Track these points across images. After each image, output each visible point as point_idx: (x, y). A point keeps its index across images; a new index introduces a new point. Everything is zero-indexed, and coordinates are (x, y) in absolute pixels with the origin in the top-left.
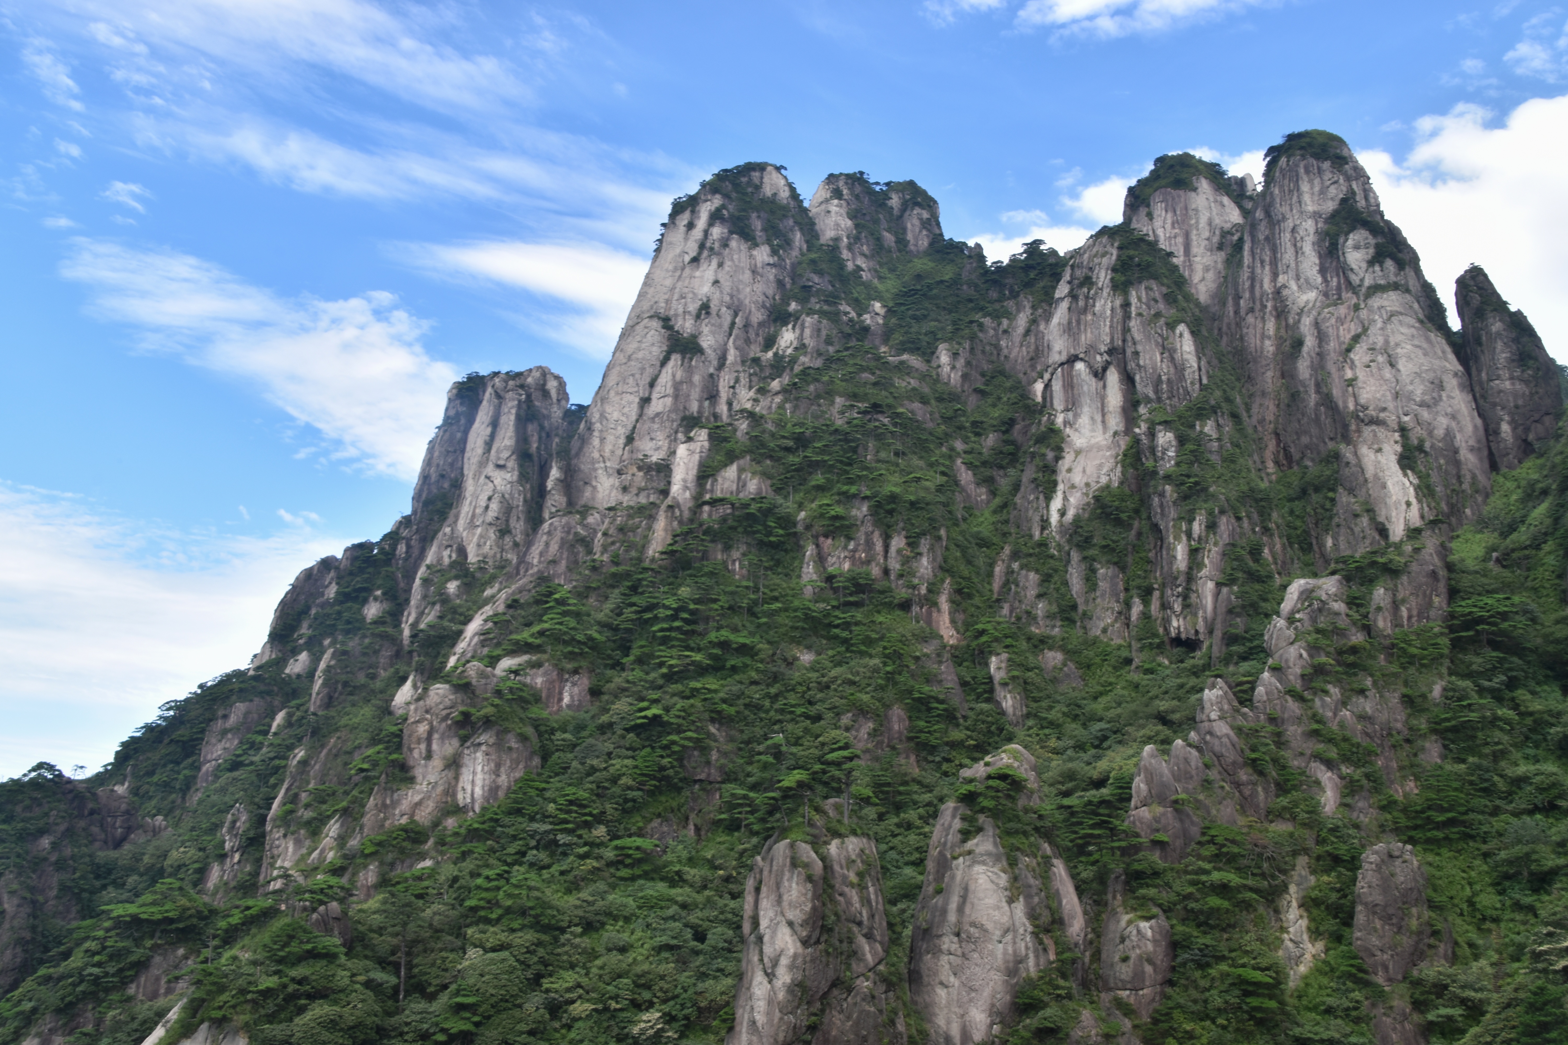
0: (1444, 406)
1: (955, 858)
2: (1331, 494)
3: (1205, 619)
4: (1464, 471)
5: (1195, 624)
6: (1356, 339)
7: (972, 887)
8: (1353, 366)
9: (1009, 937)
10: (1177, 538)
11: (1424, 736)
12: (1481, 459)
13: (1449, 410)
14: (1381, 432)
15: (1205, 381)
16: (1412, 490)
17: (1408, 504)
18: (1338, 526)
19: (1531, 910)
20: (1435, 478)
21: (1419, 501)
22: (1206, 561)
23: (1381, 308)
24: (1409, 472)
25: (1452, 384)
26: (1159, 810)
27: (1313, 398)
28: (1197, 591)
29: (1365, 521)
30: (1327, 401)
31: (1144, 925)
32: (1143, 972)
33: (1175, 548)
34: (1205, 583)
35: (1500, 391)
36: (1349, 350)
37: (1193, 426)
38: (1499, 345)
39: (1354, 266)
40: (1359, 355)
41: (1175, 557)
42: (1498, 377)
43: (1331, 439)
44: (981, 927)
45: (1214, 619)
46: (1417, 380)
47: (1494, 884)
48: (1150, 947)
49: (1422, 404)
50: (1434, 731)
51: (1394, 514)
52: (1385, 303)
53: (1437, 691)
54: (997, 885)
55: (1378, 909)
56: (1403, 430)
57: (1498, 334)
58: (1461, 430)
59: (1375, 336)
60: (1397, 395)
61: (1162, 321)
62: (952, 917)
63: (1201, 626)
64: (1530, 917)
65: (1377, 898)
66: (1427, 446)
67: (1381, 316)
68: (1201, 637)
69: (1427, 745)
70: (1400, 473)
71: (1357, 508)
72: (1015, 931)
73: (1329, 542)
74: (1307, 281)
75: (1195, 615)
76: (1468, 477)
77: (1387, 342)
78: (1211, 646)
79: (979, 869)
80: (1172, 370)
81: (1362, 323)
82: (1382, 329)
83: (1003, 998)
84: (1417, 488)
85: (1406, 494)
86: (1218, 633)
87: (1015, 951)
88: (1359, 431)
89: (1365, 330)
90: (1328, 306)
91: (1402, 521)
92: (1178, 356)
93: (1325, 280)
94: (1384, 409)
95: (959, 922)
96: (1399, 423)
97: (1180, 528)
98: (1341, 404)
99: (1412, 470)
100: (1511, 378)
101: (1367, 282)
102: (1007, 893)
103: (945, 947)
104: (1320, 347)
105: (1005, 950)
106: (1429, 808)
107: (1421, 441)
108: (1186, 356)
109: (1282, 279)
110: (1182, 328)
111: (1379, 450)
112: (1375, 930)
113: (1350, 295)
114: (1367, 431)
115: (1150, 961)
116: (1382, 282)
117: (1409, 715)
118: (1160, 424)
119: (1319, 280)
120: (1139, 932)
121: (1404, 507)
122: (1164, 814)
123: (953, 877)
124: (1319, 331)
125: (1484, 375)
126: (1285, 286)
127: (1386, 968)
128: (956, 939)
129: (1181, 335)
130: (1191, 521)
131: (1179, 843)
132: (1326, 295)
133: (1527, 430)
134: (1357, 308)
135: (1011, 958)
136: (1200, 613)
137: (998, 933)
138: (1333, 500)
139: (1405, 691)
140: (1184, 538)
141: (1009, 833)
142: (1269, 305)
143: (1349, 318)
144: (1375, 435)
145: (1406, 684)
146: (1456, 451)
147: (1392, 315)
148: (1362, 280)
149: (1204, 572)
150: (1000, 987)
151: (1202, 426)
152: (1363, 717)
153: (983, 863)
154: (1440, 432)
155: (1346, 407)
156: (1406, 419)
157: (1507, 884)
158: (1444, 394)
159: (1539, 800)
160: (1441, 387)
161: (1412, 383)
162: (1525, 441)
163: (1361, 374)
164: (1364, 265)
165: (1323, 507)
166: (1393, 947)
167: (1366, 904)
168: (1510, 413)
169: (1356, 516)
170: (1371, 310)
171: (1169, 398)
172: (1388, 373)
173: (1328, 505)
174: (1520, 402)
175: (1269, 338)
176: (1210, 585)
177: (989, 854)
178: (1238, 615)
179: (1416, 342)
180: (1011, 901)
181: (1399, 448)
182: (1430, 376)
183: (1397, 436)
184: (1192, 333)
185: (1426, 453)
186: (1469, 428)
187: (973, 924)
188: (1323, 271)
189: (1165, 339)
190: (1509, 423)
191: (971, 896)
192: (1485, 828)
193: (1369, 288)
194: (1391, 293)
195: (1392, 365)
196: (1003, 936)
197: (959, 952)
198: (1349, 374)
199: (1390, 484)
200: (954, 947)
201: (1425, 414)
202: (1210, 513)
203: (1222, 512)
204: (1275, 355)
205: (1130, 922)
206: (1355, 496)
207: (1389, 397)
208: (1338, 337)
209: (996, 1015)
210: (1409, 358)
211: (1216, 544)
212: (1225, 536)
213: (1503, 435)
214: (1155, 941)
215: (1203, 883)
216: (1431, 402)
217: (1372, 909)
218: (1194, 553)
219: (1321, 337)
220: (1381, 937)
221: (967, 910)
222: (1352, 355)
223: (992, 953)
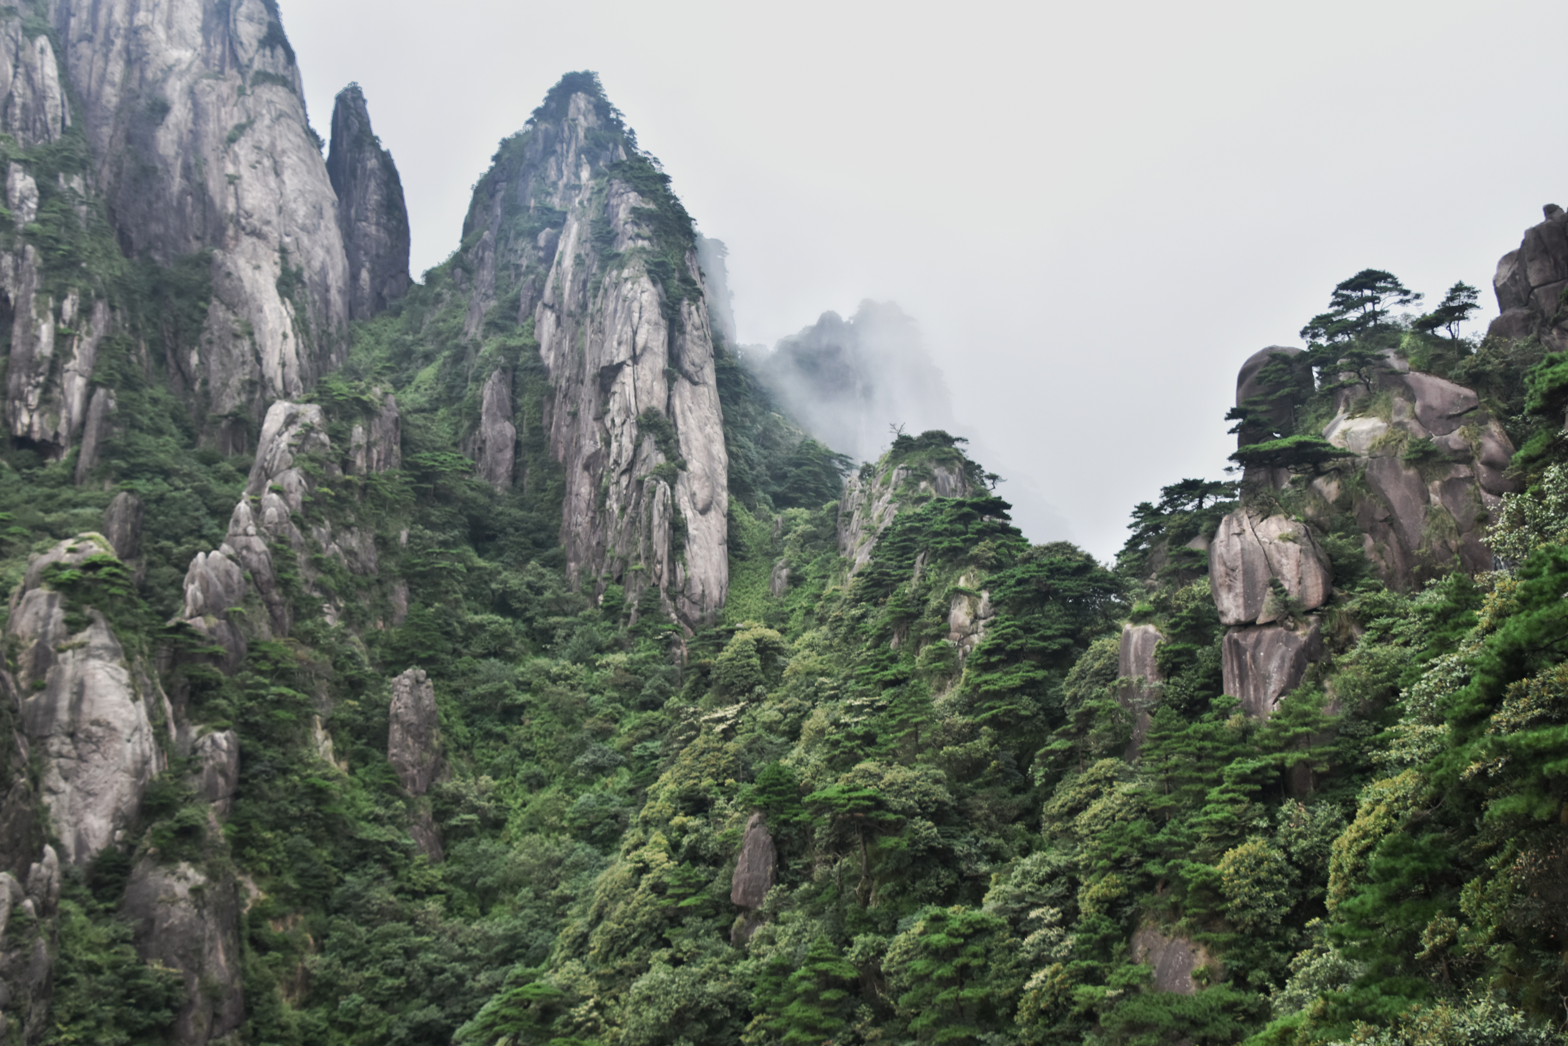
0: (320, 235)
1: (62, 651)
2: (202, 304)
3: (69, 421)
4: (332, 313)
5: (56, 424)
6: (240, 129)
7: (89, 682)
8: (236, 161)
9: (137, 737)
10: (41, 314)
11: (394, 578)
12: (344, 303)
13: (325, 242)
14: (261, 246)
15: (69, 122)
16: (288, 321)
17: (285, 336)
18: (210, 342)
19: (502, 737)
20: (309, 314)
21: (296, 336)
22: (76, 351)
23: (270, 102)
24: (287, 300)
25: (330, 213)
26: (213, 621)
27: (177, 184)
28: (61, 386)
29: (246, 344)
30: (200, 192)
31: (219, 736)
32: (216, 783)
33: (38, 327)
34: (72, 379)
35: (366, 235)
36: (232, 140)
37: (55, 178)
38: (373, 185)
39: (244, 40)
40: (243, 149)
41: (38, 338)
42: (366, 219)
43: (197, 238)
44: (108, 726)
45: (83, 424)
46: (300, 200)
47: (464, 717)
48: (224, 758)
49: (304, 228)
50: (404, 575)
51: (269, 343)
52: (275, 99)
53: (404, 536)
54: (119, 681)
55: (412, 729)
56: (283, 251)
57: (372, 171)
58: (333, 268)
59: (262, 133)
60: (280, 210)
61: (16, 22)
62: (64, 716)
63: (63, 428)
64: (501, 743)
65: (412, 718)
66: (306, 275)
67: (269, 112)
68: (62, 442)
69: (396, 587)
70: (277, 299)
71: (237, 327)
72: (141, 730)
73: (194, 359)
74: (181, 34)
75: (57, 414)
76: (335, 320)
77: (273, 144)
78: (77, 454)
79: (94, 663)
80: (29, 93)
81: (247, 111)
82: (269, 127)
83: (130, 800)
84: (294, 321)
85: (283, 324)
86: (90, 441)
87: (143, 751)
88: (236, 238)
89: (251, 123)
90: (208, 77)
91: (277, 353)
92: (37, 77)
93: (207, 43)
94: (268, 223)
95: (72, 722)
96: (281, 242)
97: (46, 304)
98: (218, 201)
99: (290, 298)
100: (378, 224)
101: (257, 65)
102: (130, 690)
103: (54, 748)
104: (195, 123)
105: (134, 749)
106: (414, 645)
107: (300, 270)
108: (48, 82)
109: (142, 17)
110: (42, 41)
111: (258, 267)
112: (408, 747)
113: (234, 72)
114: (247, 242)
115: (223, 773)
116: (271, 71)
117: (381, 557)
118: (18, 161)
119: (199, 40)
120: (214, 742)
121: (280, 338)
122: (219, 626)
123: (60, 672)
124: (196, 105)
125: (353, 212)
126: (147, 28)
127: (414, 782)
128: (68, 740)
129: (42, 51)
130: (61, 298)
131: (232, 656)
132: (206, 61)
133: (383, 283)
134: (241, 91)
135: (139, 758)
136: (64, 413)
137: (128, 731)
138: (204, 312)
139: (378, 532)
140: (51, 317)
141: (124, 627)
142: (119, 43)
143: (232, 101)
144: (255, 250)
145: (378, 526)
146: (327, 290)
147: (281, 115)
148: (251, 60)
149: (71, 365)
150: (127, 789)
151: (67, 181)
152: (350, 553)
153: (100, 657)
154: (316, 264)
155: (224, 207)
156: (287, 240)
157: (477, 716)
158: (323, 224)
159: (494, 645)
160: (321, 215)
161: (295, 201)
162: (379, 294)
163: (246, 173)
164: (255, 44)
165: (189, 317)
166: (421, 763)
167: (402, 723)
168: (371, 261)
169: (236, 336)
170: (258, 100)
171: (22, 129)
172: (272, 181)
173: (196, 315)
174: (382, 252)
175: (113, 84)
176: (80, 382)
177: (106, 648)
178: (116, 424)
179: (301, 155)
180: (135, 699)
181: (278, 271)
182: (311, 198)
183: (276, 256)
184: (55, 52)
185: (303, 283)
186: (340, 268)
187: (96, 723)
188: (205, 30)
189: (19, 48)
190: (369, 272)
191: (88, 693)
192: (452, 668)
193: (258, 73)
194: (280, 88)
195: (278, 174)
196: (132, 735)
197: (74, 754)
198: (230, 169)
199: (266, 308)
200: (67, 749)
201: (305, 240)
202: (85, 294)
203: (99, 296)
204: (119, 109)
205: (201, 733)
206: (235, 313)
207: (274, 210)
208: (219, 120)
209: (119, 818)
210: (295, 172)
211: (89, 333)
212: (101, 326)
213: (362, 282)
214: (229, 752)
215: (263, 697)
216: (311, 228)
217: (407, 728)
218: (62, 339)
219: (198, 112)
220: (413, 754)
221: (85, 707)
222: (236, 147)
223: (120, 753)
